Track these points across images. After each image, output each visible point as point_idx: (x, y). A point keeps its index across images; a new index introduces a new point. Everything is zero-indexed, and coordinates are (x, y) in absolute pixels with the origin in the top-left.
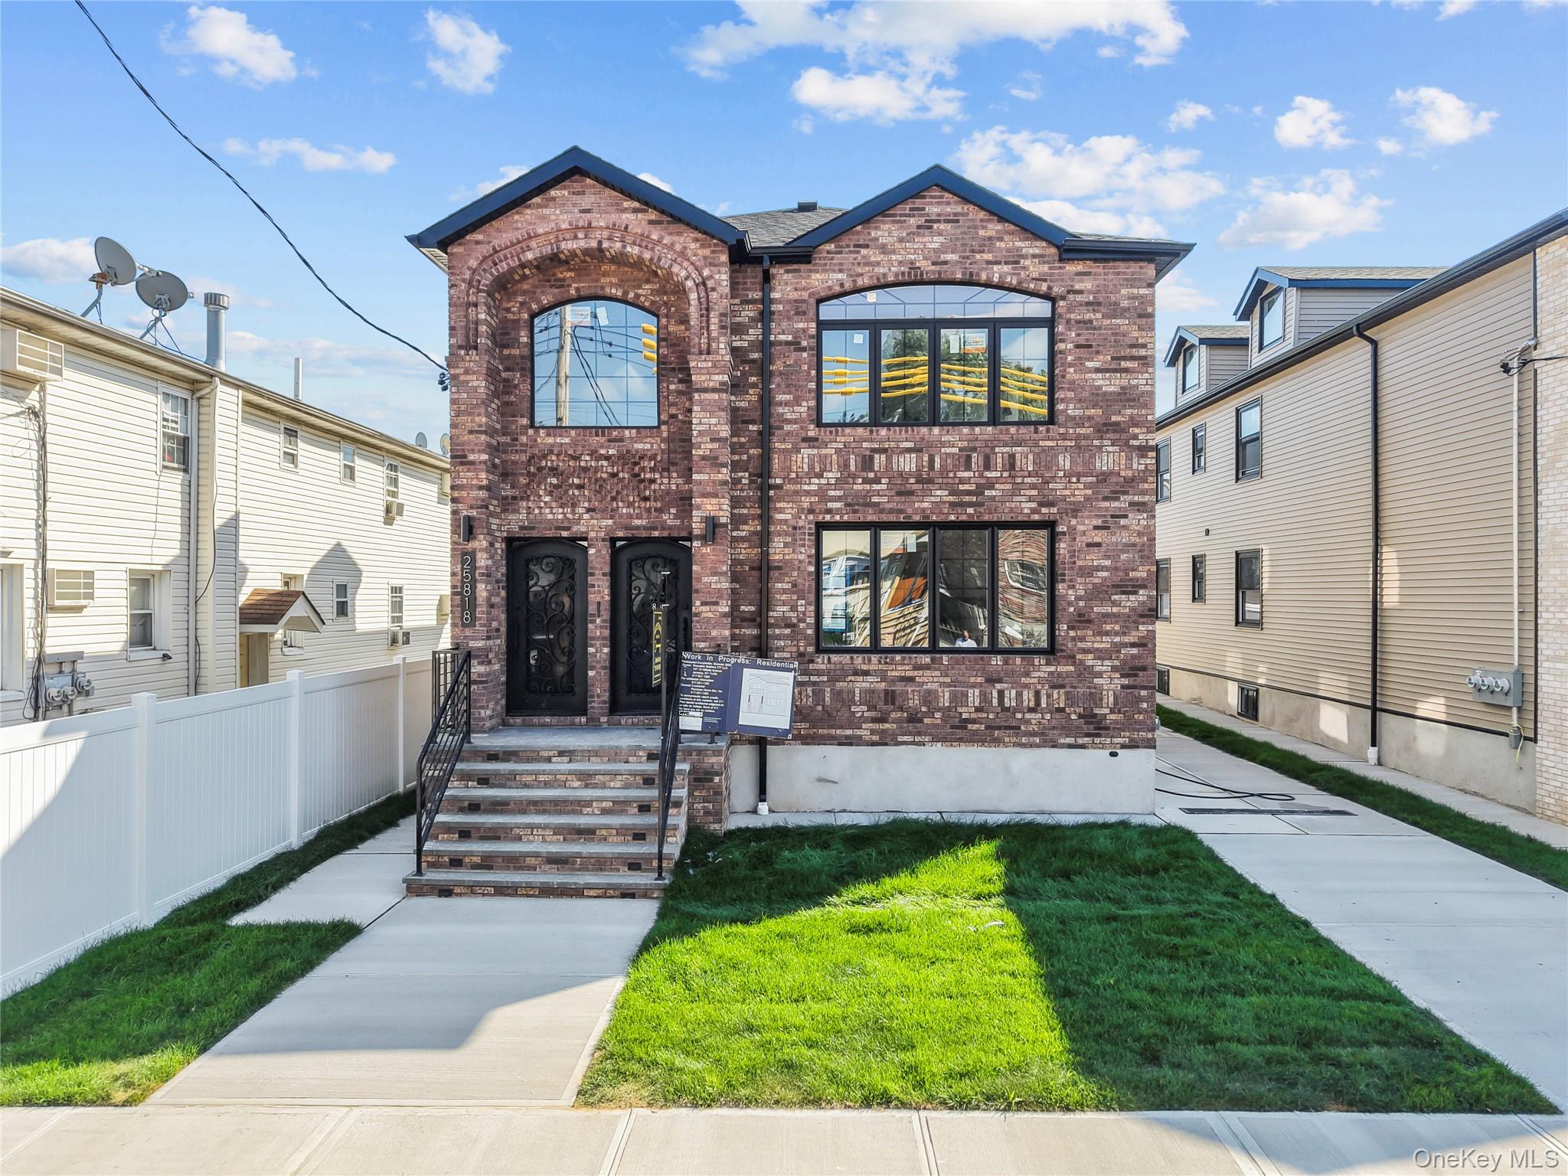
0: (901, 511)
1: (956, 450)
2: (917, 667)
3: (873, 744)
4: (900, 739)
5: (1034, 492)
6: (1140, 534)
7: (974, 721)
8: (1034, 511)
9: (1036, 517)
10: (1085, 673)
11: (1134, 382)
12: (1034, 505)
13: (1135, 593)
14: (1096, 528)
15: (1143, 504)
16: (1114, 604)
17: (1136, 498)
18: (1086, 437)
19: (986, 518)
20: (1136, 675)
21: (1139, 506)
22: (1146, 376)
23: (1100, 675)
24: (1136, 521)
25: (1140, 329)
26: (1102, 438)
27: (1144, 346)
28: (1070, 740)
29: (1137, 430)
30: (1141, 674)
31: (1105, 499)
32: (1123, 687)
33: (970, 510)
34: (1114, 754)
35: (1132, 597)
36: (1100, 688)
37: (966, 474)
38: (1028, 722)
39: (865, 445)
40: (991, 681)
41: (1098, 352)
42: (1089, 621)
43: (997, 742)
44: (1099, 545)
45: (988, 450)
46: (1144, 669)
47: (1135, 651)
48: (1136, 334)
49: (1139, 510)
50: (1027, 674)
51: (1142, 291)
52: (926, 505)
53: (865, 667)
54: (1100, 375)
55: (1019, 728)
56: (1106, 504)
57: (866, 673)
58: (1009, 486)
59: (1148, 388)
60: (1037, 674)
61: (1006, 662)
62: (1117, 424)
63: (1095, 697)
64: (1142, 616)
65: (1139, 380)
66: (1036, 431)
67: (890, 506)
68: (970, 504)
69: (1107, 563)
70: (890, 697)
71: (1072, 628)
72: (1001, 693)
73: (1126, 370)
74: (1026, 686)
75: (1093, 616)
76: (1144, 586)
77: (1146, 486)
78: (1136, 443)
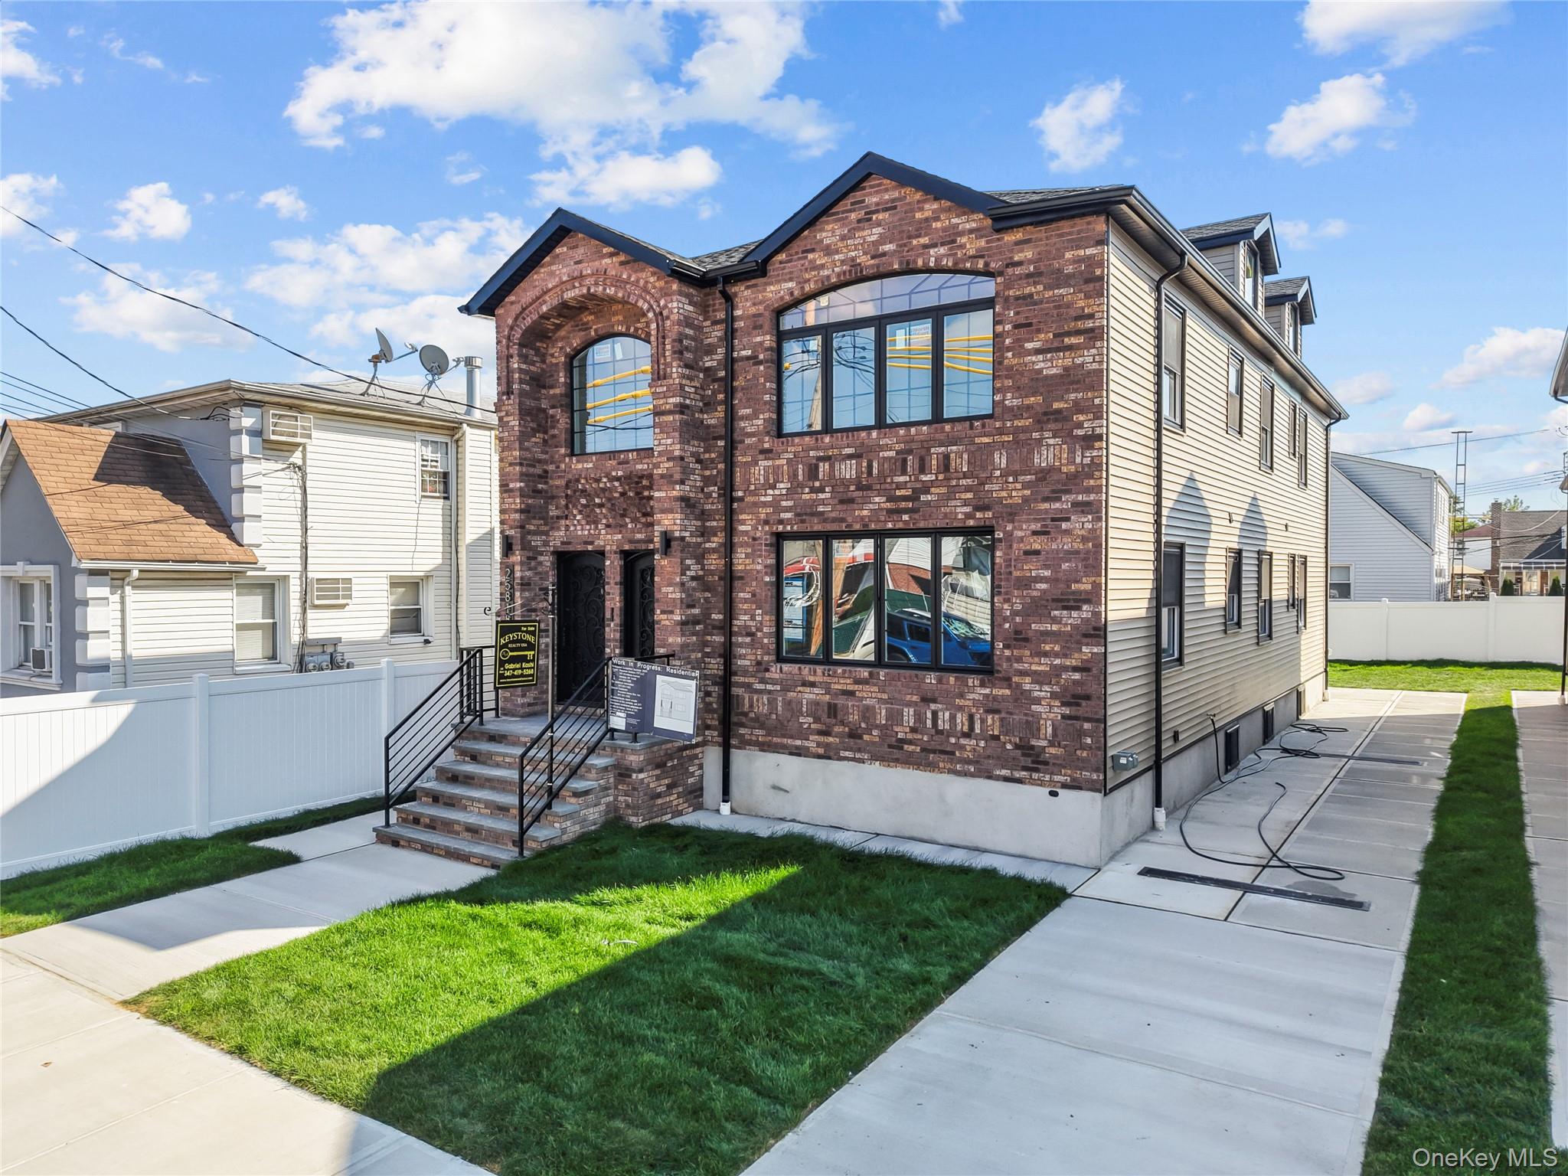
0: (843, 520)
1: (892, 454)
2: (857, 682)
3: (820, 757)
4: (843, 754)
5: (969, 495)
6: (1084, 539)
7: (910, 742)
8: (968, 516)
9: (971, 523)
10: (1023, 698)
11: (1079, 361)
12: (968, 509)
13: (1079, 608)
14: (1035, 533)
15: (1088, 504)
16: (1055, 620)
17: (1080, 498)
18: (1024, 430)
19: (922, 525)
20: (1078, 705)
21: (1084, 508)
22: (1094, 351)
23: (1038, 701)
24: (1080, 524)
25: (1087, 297)
26: (1042, 430)
27: (1091, 316)
28: (1005, 772)
29: (1081, 418)
30: (1084, 703)
31: (1046, 499)
32: (1064, 717)
33: (906, 517)
34: (1053, 794)
35: (1075, 614)
36: (1037, 716)
37: (902, 479)
38: (962, 748)
39: (812, 453)
40: (927, 700)
41: (1039, 331)
42: (1026, 640)
43: (932, 767)
44: (1037, 553)
45: (923, 452)
46: (1088, 698)
47: (1077, 676)
48: (1081, 304)
49: (1083, 512)
50: (962, 696)
51: (1089, 252)
52: (865, 513)
53: (812, 679)
54: (1040, 357)
55: (953, 753)
56: (1046, 505)
57: (813, 685)
58: (943, 490)
59: (1095, 366)
60: (971, 696)
61: (940, 681)
62: (1059, 411)
63: (1032, 726)
64: (1086, 636)
65: (1086, 359)
66: (972, 427)
67: (833, 515)
68: (906, 511)
69: (1047, 573)
70: (833, 710)
71: (1006, 647)
72: (935, 714)
73: (1070, 348)
74: (961, 708)
75: (1030, 634)
76: (1088, 601)
77: (1092, 482)
78: (1080, 432)
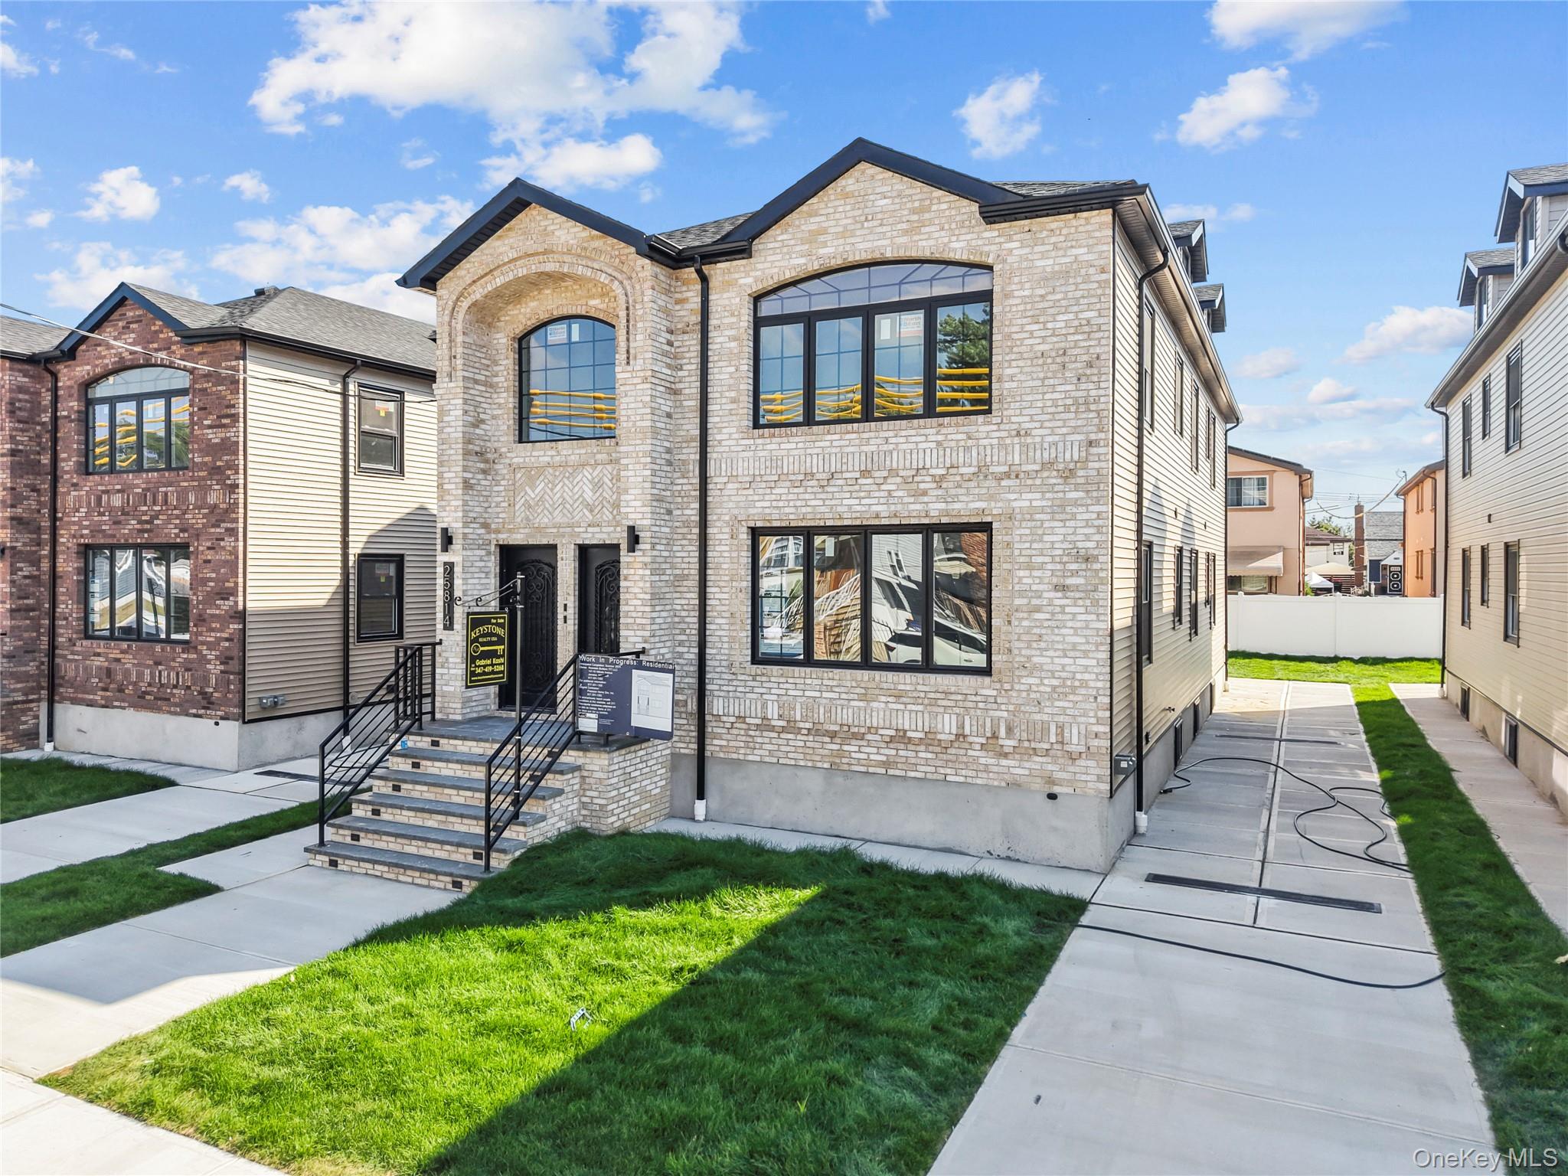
0: (114, 536)
1: (140, 490)
2: (123, 652)
3: (103, 706)
4: (116, 704)
5: (178, 521)
7: (148, 693)
8: (177, 535)
9: (178, 540)
10: (203, 660)
11: (228, 435)
12: (177, 531)
13: (228, 599)
14: (209, 548)
15: (232, 530)
16: (218, 607)
17: (229, 525)
18: (203, 478)
19: (155, 541)
20: (227, 663)
22: (238, 429)
23: (209, 662)
24: (229, 543)
25: (232, 392)
26: (211, 480)
27: (235, 406)
28: (194, 711)
29: (229, 472)
30: (233, 662)
31: (213, 526)
32: (222, 672)
33: (146, 535)
34: (217, 724)
35: (226, 603)
36: (209, 671)
37: (145, 508)
38: (174, 695)
39: (100, 488)
40: (157, 663)
41: (210, 413)
42: (204, 620)
43: (159, 710)
44: (209, 561)
45: (155, 490)
46: (232, 659)
47: (227, 644)
48: (229, 397)
50: (174, 660)
51: (235, 363)
52: (126, 531)
53: (98, 650)
54: (210, 431)
55: (169, 700)
56: (213, 530)
57: (99, 655)
58: (165, 517)
59: (235, 439)
60: (179, 660)
61: (163, 650)
62: (220, 467)
63: (206, 679)
64: (231, 617)
65: (232, 433)
66: (178, 475)
67: (110, 532)
68: (147, 531)
69: (214, 575)
70: (109, 672)
71: (195, 625)
72: (160, 672)
73: (224, 426)
74: (173, 668)
75: (206, 616)
76: (232, 594)
77: (234, 516)
78: (228, 482)
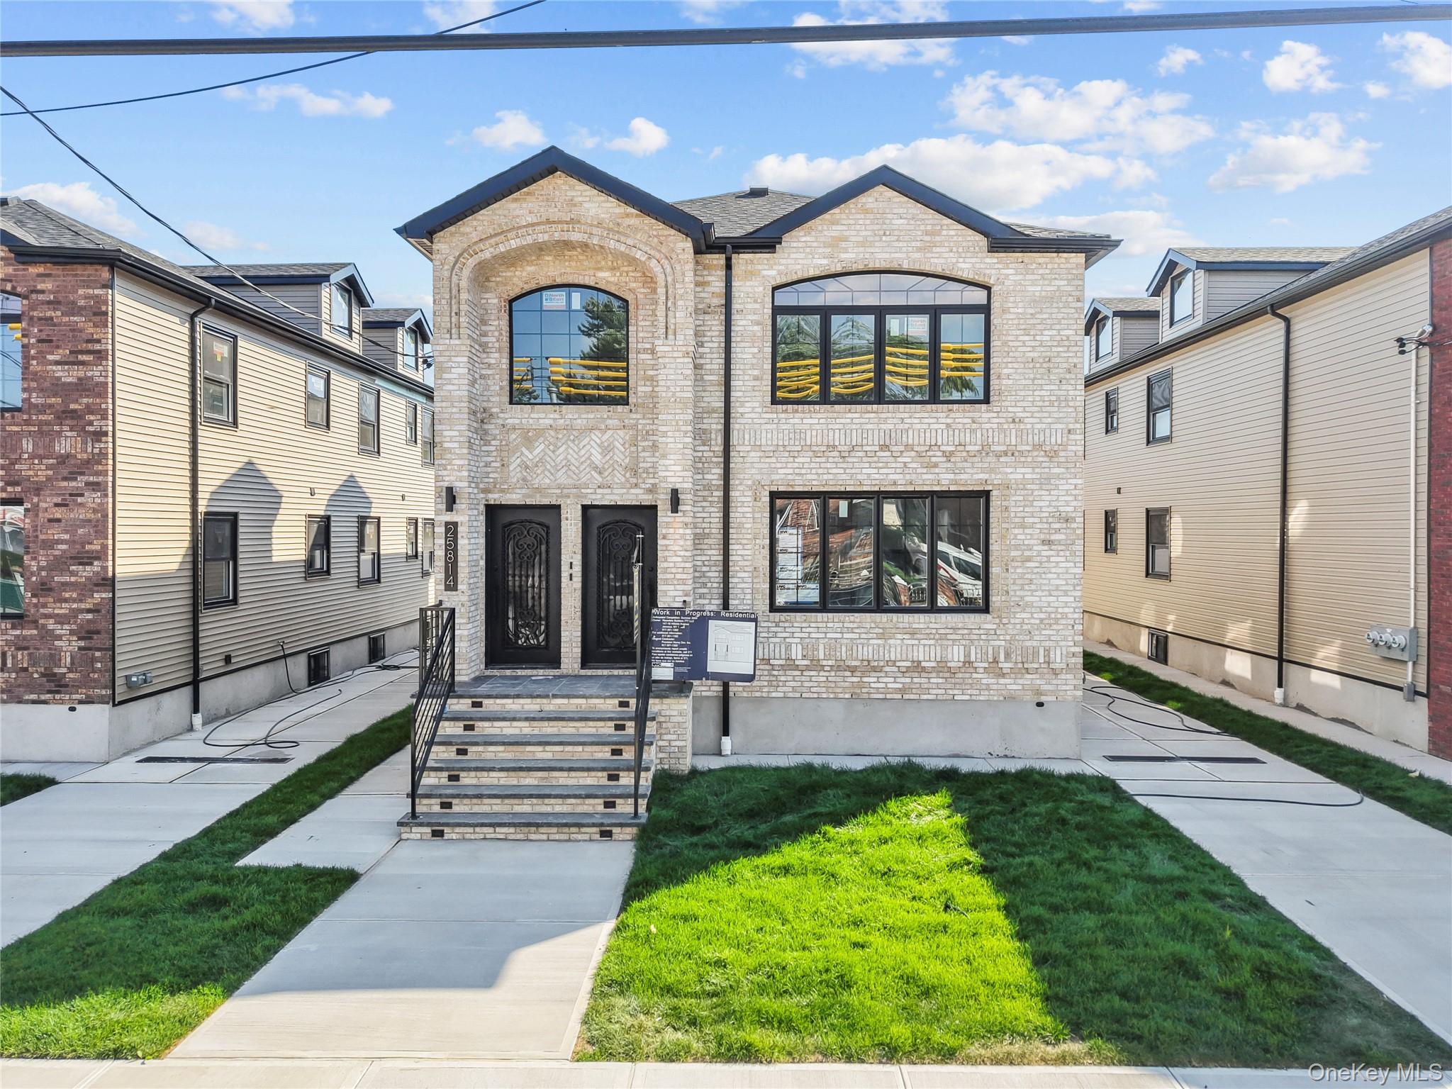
6: (95, 511)
10: (49, 636)
11: (89, 374)
13: (91, 564)
14: (57, 505)
15: (98, 484)
16: (73, 574)
17: (91, 479)
18: (47, 423)
20: (91, 638)
21: (96, 486)
22: (100, 368)
23: (59, 638)
24: (91, 498)
25: (95, 326)
26: (61, 424)
27: (99, 341)
28: (32, 697)
29: (92, 418)
30: (95, 637)
31: (64, 479)
32: (80, 648)
34: (73, 709)
35: (88, 568)
36: (59, 649)
41: (58, 347)
42: (50, 590)
44: (58, 520)
46: (98, 632)
47: (89, 616)
48: (91, 330)
49: (93, 490)
51: (97, 292)
54: (59, 367)
56: (65, 484)
59: (102, 379)
62: (74, 411)
63: (54, 658)
64: (96, 585)
65: (95, 372)
69: (67, 537)
71: (32, 596)
73: (82, 363)
75: (53, 585)
76: (98, 558)
77: (100, 467)
78: (91, 429)
